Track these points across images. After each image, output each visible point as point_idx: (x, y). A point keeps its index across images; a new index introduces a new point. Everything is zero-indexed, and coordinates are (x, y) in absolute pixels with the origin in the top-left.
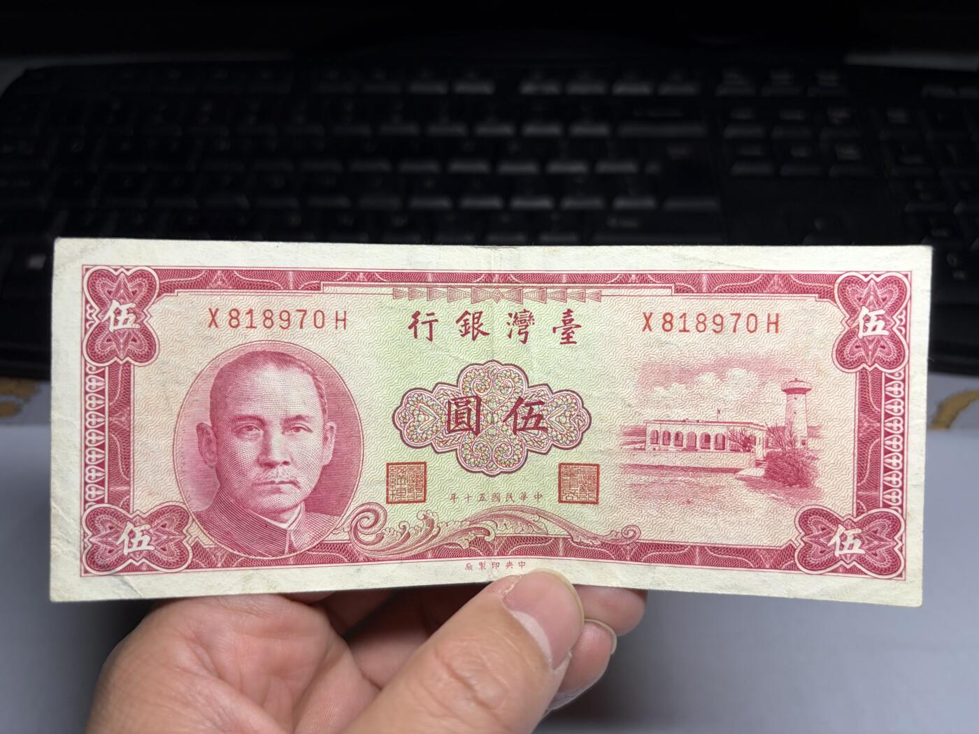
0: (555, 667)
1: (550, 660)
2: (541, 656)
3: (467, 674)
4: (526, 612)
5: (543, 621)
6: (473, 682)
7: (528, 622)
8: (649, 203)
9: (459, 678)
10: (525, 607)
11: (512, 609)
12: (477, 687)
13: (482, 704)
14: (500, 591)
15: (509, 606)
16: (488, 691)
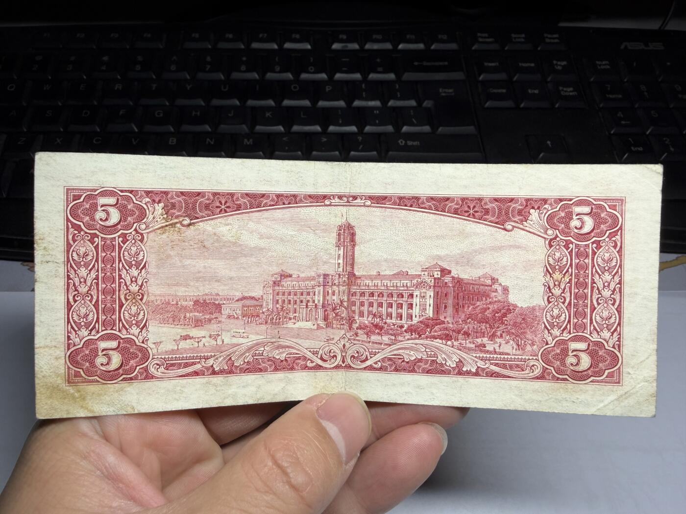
0: (347, 463)
1: (344, 459)
2: (339, 456)
3: (285, 464)
4: (332, 422)
5: (343, 430)
6: (289, 470)
7: (332, 429)
8: (427, 129)
9: (279, 467)
10: (331, 418)
11: (321, 419)
12: (291, 475)
13: (293, 487)
14: (315, 404)
15: (320, 416)
16: (298, 478)
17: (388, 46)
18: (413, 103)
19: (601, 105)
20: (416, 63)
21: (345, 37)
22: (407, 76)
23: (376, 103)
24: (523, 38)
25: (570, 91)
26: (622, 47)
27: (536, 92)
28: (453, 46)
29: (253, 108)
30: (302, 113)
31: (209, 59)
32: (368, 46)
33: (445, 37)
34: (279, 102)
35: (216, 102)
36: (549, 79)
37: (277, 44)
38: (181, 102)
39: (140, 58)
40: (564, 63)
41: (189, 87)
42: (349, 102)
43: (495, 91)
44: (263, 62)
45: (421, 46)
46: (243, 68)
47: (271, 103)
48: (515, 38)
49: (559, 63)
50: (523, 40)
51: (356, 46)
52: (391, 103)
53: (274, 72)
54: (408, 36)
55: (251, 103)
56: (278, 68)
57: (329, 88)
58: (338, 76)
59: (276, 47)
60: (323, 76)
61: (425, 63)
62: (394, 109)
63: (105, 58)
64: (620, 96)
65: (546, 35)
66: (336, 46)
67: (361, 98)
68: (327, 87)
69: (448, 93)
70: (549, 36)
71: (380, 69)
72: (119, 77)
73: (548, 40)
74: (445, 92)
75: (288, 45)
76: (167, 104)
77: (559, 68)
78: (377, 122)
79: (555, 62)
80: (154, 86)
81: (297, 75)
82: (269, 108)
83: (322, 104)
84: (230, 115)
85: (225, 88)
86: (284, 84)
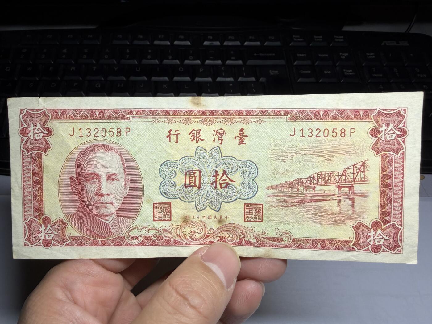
0: (228, 287)
14: (200, 253)
17: (238, 43)
18: (253, 79)
19: (369, 81)
20: (255, 54)
21: (211, 38)
22: (250, 62)
23: (231, 79)
24: (321, 38)
25: (351, 72)
26: (383, 44)
27: (329, 72)
28: (278, 43)
29: (155, 82)
30: (185, 86)
31: (128, 51)
32: (225, 43)
33: (273, 38)
34: (171, 78)
35: (132, 78)
36: (337, 64)
37: (170, 42)
38: (111, 78)
39: (86, 51)
40: (347, 54)
41: (116, 69)
42: (214, 79)
43: (304, 72)
44: (161, 53)
45: (258, 43)
46: (149, 57)
47: (166, 79)
48: (316, 38)
49: (343, 54)
50: (321, 40)
51: (218, 43)
52: (240, 79)
53: (168, 59)
54: (250, 37)
55: (154, 79)
56: (170, 57)
57: (202, 70)
58: (207, 62)
59: (169, 43)
60: (198, 62)
61: (261, 54)
62: (242, 83)
63: (65, 51)
64: (381, 75)
65: (335, 36)
66: (206, 43)
67: (221, 76)
68: (201, 69)
69: (275, 73)
70: (337, 37)
71: (233, 58)
72: (73, 62)
73: (337, 40)
74: (273, 73)
75: (176, 43)
76: (103, 79)
77: (344, 57)
78: (231, 91)
79: (341, 54)
80: (95, 68)
81: (182, 61)
82: (165, 82)
83: (197, 79)
84: (141, 86)
85: (138, 69)
86: (175, 67)
